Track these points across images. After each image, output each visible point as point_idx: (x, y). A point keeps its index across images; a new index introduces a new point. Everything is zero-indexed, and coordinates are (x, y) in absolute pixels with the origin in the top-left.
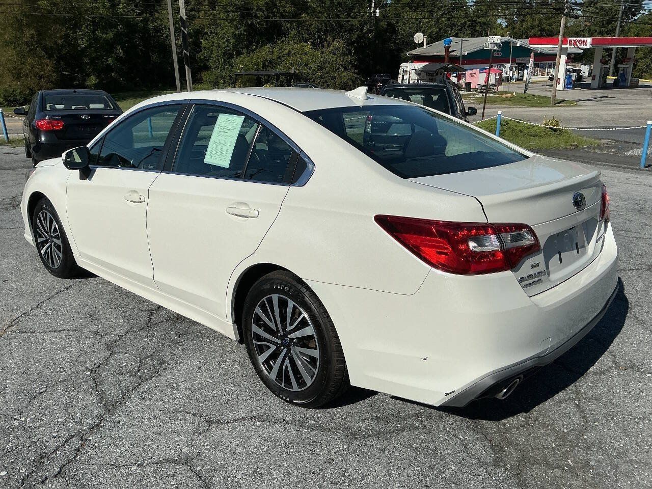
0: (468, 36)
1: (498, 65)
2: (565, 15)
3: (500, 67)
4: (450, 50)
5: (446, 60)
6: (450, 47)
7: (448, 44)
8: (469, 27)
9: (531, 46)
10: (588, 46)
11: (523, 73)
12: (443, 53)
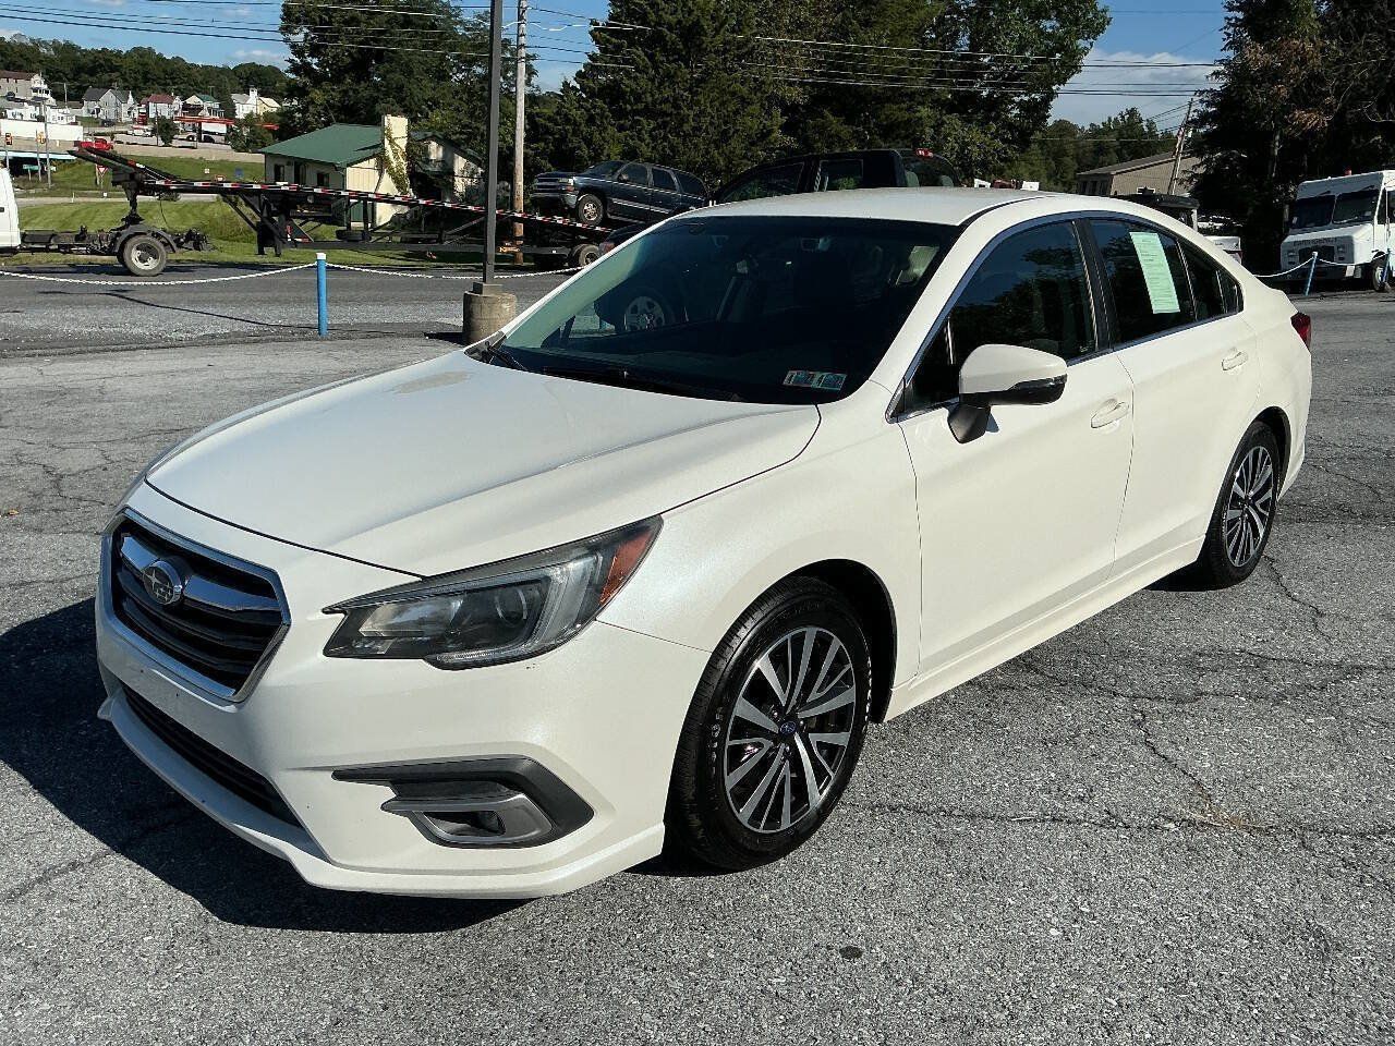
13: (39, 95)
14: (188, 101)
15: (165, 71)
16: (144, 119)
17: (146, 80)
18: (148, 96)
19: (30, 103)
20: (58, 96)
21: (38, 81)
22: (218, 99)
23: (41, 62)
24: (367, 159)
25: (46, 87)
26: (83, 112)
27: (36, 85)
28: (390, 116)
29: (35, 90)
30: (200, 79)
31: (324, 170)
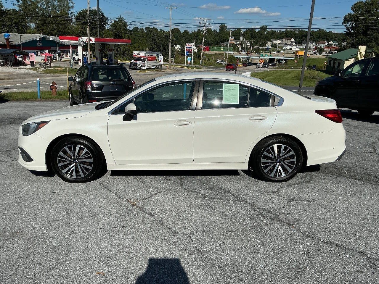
0: (15, 32)
1: (41, 51)
2: (89, 26)
3: (42, 52)
4: (9, 41)
5: (8, 46)
6: (9, 39)
7: (7, 37)
8: (14, 26)
9: (60, 40)
10: (93, 42)
11: (56, 56)
12: (5, 42)
13: (292, 43)
14: (330, 43)
15: (325, 35)
16: (316, 48)
17: (319, 38)
18: (319, 42)
19: (289, 45)
20: (296, 43)
21: (292, 40)
22: (338, 42)
23: (294, 35)
24: (352, 58)
25: (294, 41)
26: (301, 47)
27: (292, 41)
28: (361, 46)
29: (291, 42)
30: (334, 36)
31: (340, 62)
